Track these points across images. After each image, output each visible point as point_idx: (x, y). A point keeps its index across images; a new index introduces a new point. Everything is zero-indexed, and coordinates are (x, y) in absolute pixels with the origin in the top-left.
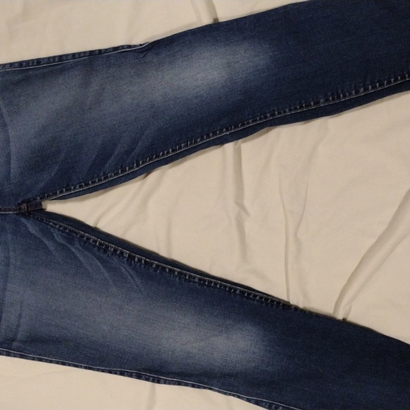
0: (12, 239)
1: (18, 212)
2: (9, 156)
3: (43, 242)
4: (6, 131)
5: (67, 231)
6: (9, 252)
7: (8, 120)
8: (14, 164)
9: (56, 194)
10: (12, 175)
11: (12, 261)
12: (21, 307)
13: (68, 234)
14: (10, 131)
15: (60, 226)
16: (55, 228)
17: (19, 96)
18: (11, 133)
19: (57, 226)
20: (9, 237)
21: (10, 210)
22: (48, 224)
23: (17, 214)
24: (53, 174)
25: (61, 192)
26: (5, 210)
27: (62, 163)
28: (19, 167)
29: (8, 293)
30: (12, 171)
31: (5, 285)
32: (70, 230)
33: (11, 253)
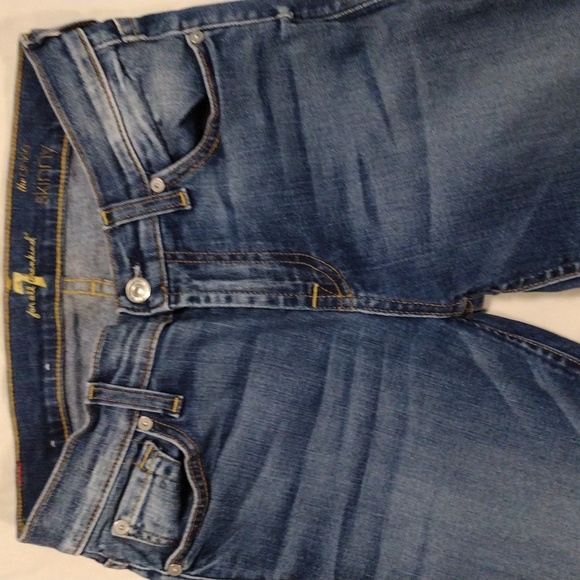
0: (418, 375)
1: (449, 315)
2: (423, 187)
3: (492, 384)
4: (419, 130)
5: (562, 363)
6: (406, 404)
7: (425, 104)
8: (438, 206)
9: (542, 278)
10: (433, 230)
11: (412, 424)
12: (427, 528)
13: (565, 370)
14: (427, 129)
15: (546, 352)
16: (535, 355)
17: (459, 50)
18: (431, 135)
19: (539, 352)
20: (411, 370)
21: (431, 311)
22: (518, 346)
23: (447, 320)
24: (521, 232)
25: (555, 274)
26: (417, 310)
27: (541, 209)
28: (452, 214)
29: (396, 497)
30: (434, 220)
31: (392, 478)
32: (568, 362)
33: (412, 408)
